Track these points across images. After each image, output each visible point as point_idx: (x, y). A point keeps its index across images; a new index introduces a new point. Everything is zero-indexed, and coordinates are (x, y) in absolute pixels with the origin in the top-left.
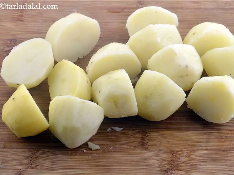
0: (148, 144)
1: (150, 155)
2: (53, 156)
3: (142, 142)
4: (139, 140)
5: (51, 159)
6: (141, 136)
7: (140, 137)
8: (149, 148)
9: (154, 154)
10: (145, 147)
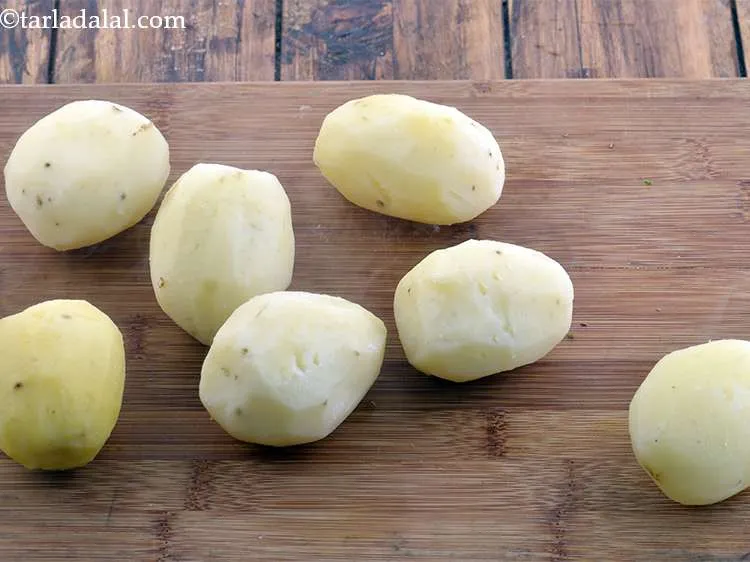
0: (507, 444)
1: (510, 471)
2: (251, 477)
3: (489, 439)
4: (483, 434)
5: (247, 486)
6: (486, 423)
7: (483, 427)
8: (507, 454)
9: (521, 469)
10: (498, 452)
